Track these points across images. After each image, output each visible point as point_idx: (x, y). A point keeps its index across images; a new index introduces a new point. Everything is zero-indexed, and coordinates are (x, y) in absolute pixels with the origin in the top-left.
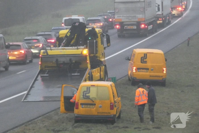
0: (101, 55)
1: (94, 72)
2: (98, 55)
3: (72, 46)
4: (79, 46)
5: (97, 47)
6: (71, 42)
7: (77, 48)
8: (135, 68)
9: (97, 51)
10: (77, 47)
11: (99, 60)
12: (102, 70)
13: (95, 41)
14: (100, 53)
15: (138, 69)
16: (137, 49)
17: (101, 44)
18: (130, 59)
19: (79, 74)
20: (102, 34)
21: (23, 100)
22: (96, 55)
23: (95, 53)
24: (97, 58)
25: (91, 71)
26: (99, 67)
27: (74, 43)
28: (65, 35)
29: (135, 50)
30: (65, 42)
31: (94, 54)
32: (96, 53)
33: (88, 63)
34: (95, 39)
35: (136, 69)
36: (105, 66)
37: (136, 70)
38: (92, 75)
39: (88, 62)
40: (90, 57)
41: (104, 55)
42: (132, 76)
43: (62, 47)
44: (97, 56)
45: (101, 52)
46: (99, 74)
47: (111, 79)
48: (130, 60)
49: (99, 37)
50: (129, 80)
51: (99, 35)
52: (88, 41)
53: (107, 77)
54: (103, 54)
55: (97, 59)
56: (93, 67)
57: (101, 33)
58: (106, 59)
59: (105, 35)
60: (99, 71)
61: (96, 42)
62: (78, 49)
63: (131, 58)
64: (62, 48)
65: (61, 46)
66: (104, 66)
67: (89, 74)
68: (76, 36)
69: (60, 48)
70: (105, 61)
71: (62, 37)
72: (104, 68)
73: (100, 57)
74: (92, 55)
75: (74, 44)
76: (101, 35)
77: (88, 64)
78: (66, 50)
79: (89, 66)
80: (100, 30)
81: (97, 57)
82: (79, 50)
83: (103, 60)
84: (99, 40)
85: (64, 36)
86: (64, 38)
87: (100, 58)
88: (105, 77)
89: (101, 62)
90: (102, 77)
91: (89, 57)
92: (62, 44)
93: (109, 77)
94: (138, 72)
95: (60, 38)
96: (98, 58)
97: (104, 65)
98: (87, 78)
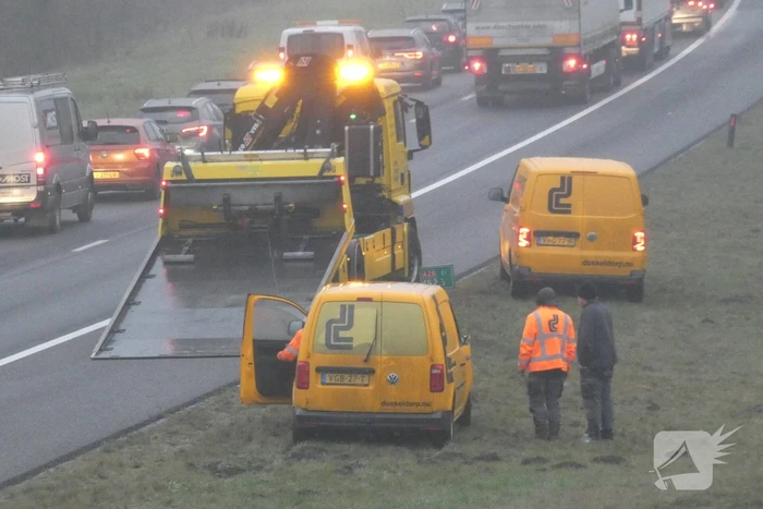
0: (396, 179)
1: (370, 246)
2: (383, 180)
3: (284, 145)
4: (310, 148)
5: (379, 150)
6: (279, 130)
7: (305, 154)
8: (524, 231)
9: (379, 167)
10: (302, 151)
11: (390, 200)
12: (399, 238)
13: (372, 127)
14: (392, 174)
15: (537, 235)
16: (532, 159)
17: (395, 138)
18: (505, 195)
19: (310, 254)
20: (400, 100)
21: (97, 354)
22: (377, 181)
23: (372, 174)
24: (380, 191)
25: (358, 241)
26: (387, 227)
27: (291, 135)
28: (259, 103)
29: (525, 161)
30: (256, 132)
31: (369, 176)
32: (377, 174)
33: (344, 211)
34: (375, 121)
35: (529, 234)
36: (412, 222)
37: (528, 239)
38: (361, 259)
39: (345, 206)
40: (354, 189)
41: (406, 181)
42: (513, 263)
43: (245, 150)
44: (379, 185)
45: (397, 171)
46: (386, 255)
47: (434, 273)
48: (506, 200)
49: (390, 113)
50: (504, 276)
51: (388, 104)
52: (347, 128)
53: (420, 264)
54: (402, 175)
55: (380, 195)
56: (364, 227)
57: (396, 98)
58: (415, 195)
59: (411, 103)
60: (388, 242)
61: (379, 131)
62: (306, 157)
63: (509, 193)
64: (245, 155)
65: (243, 146)
66: (406, 224)
67: (349, 253)
68: (298, 110)
69: (237, 153)
70: (410, 203)
71: (247, 112)
72: (405, 230)
73: (393, 187)
74: (362, 181)
75: (293, 139)
76: (395, 103)
77: (346, 216)
78: (261, 160)
79: (350, 222)
80: (392, 86)
81: (379, 188)
82: (311, 161)
83: (402, 199)
84: (389, 121)
85: (254, 107)
86: (252, 114)
87: (390, 191)
88: (411, 266)
89: (396, 207)
90: (398, 266)
91: (350, 187)
92: (247, 139)
93: (424, 265)
94: (539, 245)
95: (240, 115)
96: (385, 194)
97: (406, 220)
98: (341, 267)
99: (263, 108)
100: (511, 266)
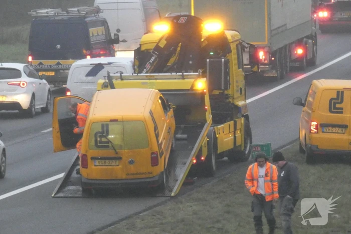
0: (237, 91)
1: (221, 132)
2: (230, 92)
3: (170, 70)
4: (185, 72)
5: (227, 74)
6: (168, 61)
7: (183, 76)
8: (314, 123)
9: (227, 84)
10: (181, 74)
11: (233, 104)
12: (238, 126)
13: (223, 60)
14: (235, 88)
15: (322, 126)
16: (320, 80)
17: (237, 66)
18: (303, 102)
19: (185, 136)
20: (240, 43)
21: (55, 194)
22: (226, 92)
23: (223, 88)
24: (227, 98)
25: (214, 129)
26: (231, 120)
27: (174, 64)
28: (156, 44)
29: (315, 82)
30: (153, 62)
31: (221, 89)
32: (226, 88)
33: (206, 110)
34: (225, 56)
35: (317, 126)
36: (247, 117)
37: (317, 128)
38: (216, 139)
39: (206, 107)
40: (212, 97)
41: (243, 92)
42: (307, 142)
43: (147, 73)
44: (227, 95)
45: (237, 86)
46: (231, 137)
47: (259, 148)
48: (303, 105)
49: (234, 51)
50: (302, 150)
51: (233, 46)
52: (208, 60)
53: (251, 142)
54: (241, 89)
55: (228, 101)
56: (217, 120)
57: (238, 42)
58: (248, 101)
59: (247, 45)
60: (232, 129)
61: (227, 63)
62: (183, 77)
63: (306, 101)
64: (147, 76)
65: (145, 70)
66: (243, 119)
67: (208, 136)
68: (179, 49)
69: (142, 74)
70: (245, 106)
71: (147, 50)
72: (242, 122)
73: (235, 97)
74: (217, 92)
75: (175, 67)
76: (237, 45)
77: (207, 113)
78: (156, 79)
79: (209, 117)
80: (237, 35)
81: (227, 97)
82: (186, 80)
83: (241, 103)
84: (233, 57)
85: (153, 46)
86: (151, 51)
87: (234, 98)
88: (246, 144)
89: (237, 108)
90: (238, 143)
91: (210, 96)
92: (148, 66)
93: (254, 143)
94: (323, 132)
95: (143, 51)
96: (231, 100)
97: (243, 116)
98: (203, 144)
99: (157, 48)
100: (306, 145)
